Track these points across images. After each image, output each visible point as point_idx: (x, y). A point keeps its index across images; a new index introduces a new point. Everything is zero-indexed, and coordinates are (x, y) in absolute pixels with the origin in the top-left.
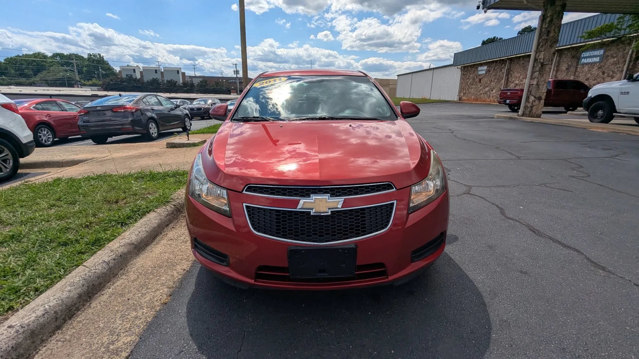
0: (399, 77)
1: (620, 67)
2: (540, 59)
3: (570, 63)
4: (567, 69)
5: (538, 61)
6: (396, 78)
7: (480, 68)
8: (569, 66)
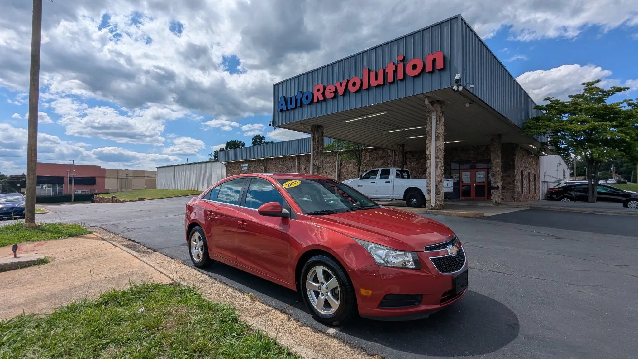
0: (158, 169)
1: (333, 169)
2: (316, 164)
3: (306, 165)
4: (305, 169)
5: (315, 165)
6: (156, 170)
7: (242, 165)
8: (305, 167)
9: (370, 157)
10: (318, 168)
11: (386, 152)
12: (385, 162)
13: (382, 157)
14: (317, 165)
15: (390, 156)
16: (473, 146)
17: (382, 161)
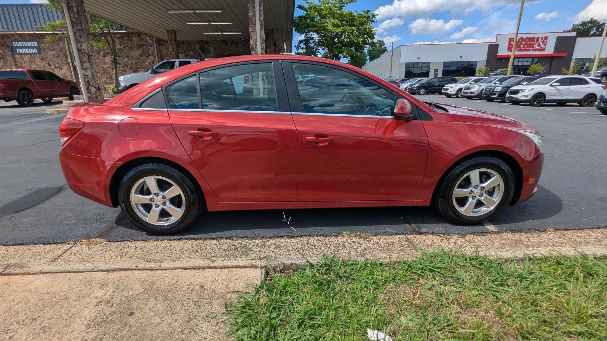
2: (83, 49)
9: (120, 44)
10: (89, 56)
11: (143, 40)
12: (144, 53)
13: (140, 46)
14: (87, 52)
15: (150, 45)
16: (241, 40)
17: (140, 51)
